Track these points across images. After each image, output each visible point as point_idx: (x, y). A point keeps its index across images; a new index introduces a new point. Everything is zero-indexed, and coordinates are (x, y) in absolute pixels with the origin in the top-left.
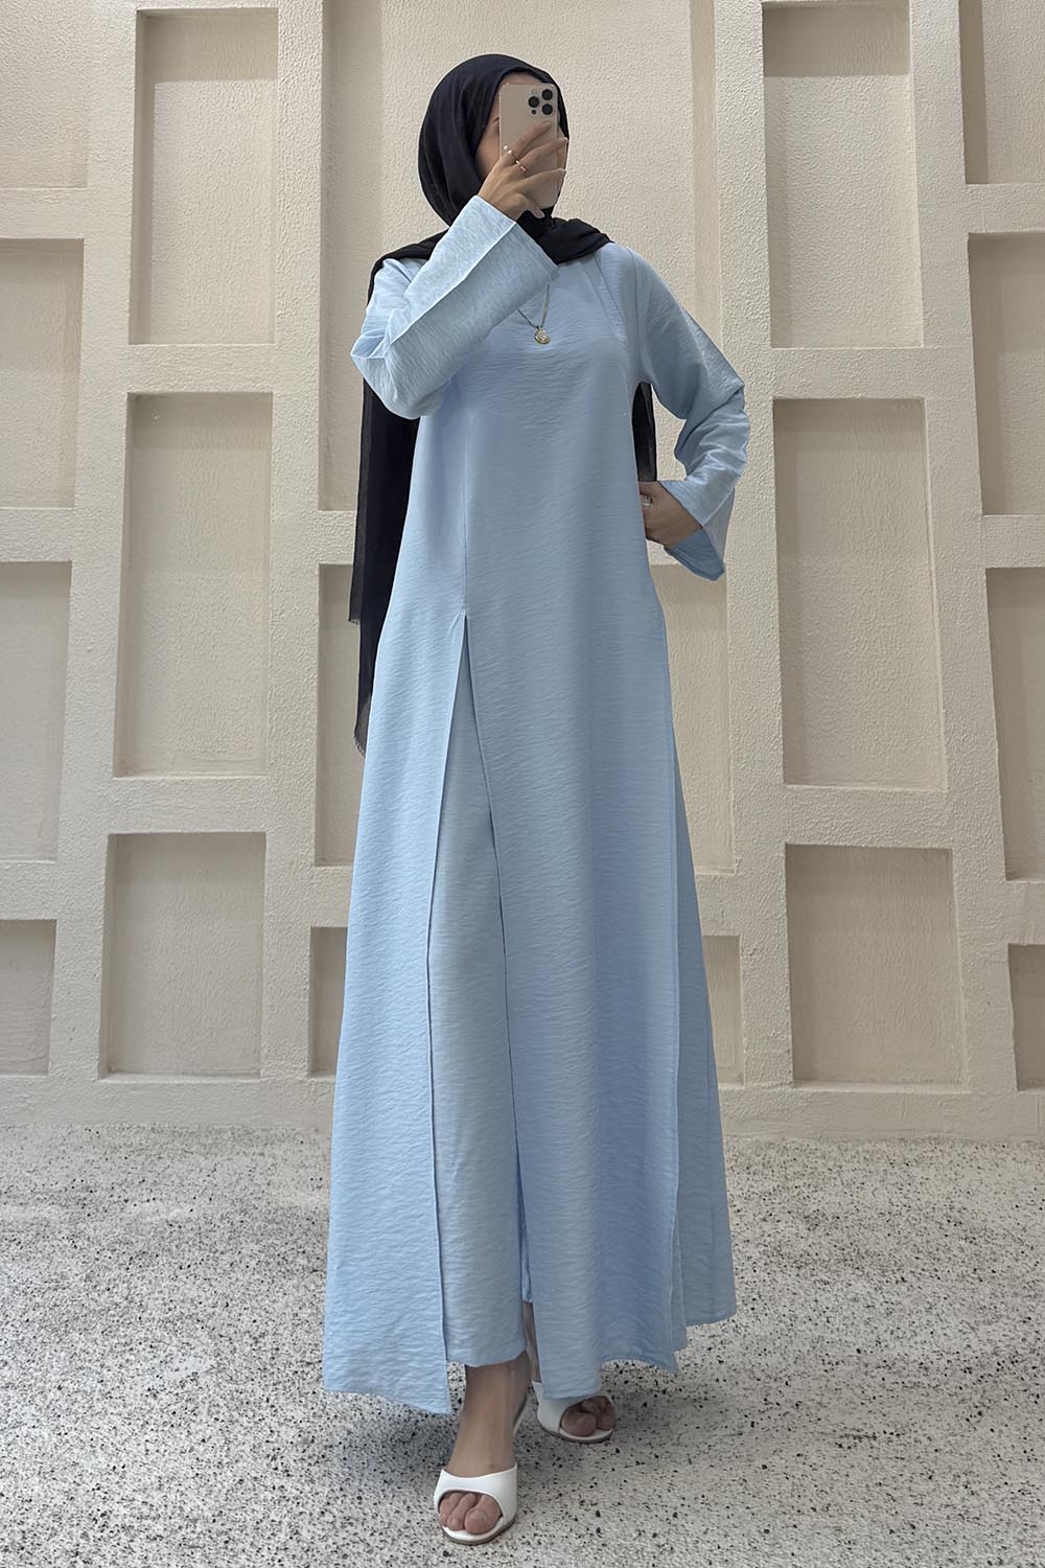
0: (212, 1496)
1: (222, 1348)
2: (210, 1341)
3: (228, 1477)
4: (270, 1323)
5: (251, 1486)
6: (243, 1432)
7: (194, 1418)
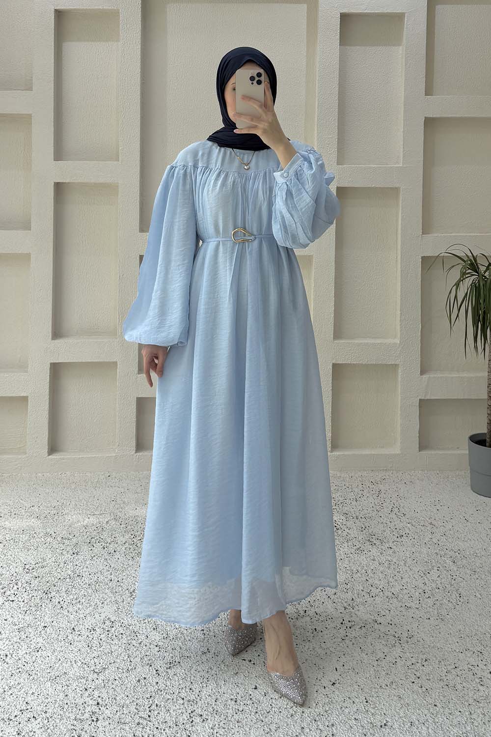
0: (127, 690)
1: (118, 600)
2: (112, 595)
3: (133, 678)
4: (136, 583)
5: (144, 683)
6: (135, 649)
7: (112, 642)
